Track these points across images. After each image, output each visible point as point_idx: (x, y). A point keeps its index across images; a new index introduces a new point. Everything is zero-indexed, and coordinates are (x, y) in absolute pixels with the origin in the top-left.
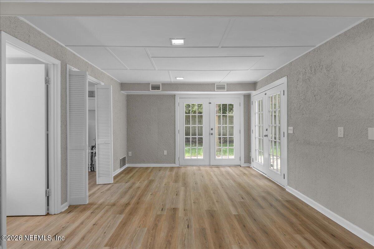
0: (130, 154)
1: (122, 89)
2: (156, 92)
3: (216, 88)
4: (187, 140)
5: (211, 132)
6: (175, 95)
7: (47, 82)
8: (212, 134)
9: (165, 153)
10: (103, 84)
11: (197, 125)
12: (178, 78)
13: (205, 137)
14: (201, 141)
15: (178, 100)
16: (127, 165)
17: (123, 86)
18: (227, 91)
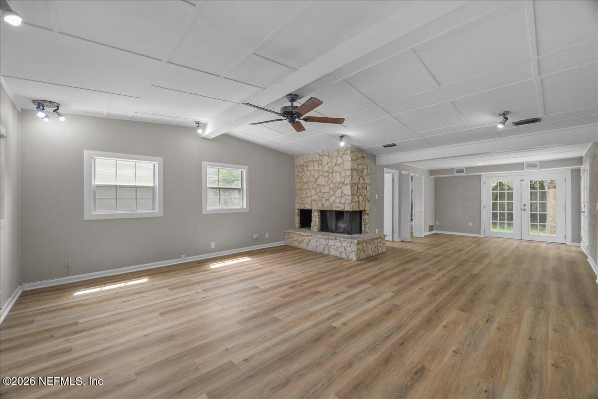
0: (438, 223)
1: (431, 175)
2: (461, 174)
3: (525, 167)
4: (495, 216)
5: (524, 207)
6: (480, 175)
7: (393, 181)
8: (524, 210)
9: (470, 224)
10: (418, 175)
11: (506, 201)
12: (478, 164)
13: (516, 212)
14: (510, 217)
15: (483, 179)
16: (434, 232)
17: (432, 172)
18: (540, 168)
